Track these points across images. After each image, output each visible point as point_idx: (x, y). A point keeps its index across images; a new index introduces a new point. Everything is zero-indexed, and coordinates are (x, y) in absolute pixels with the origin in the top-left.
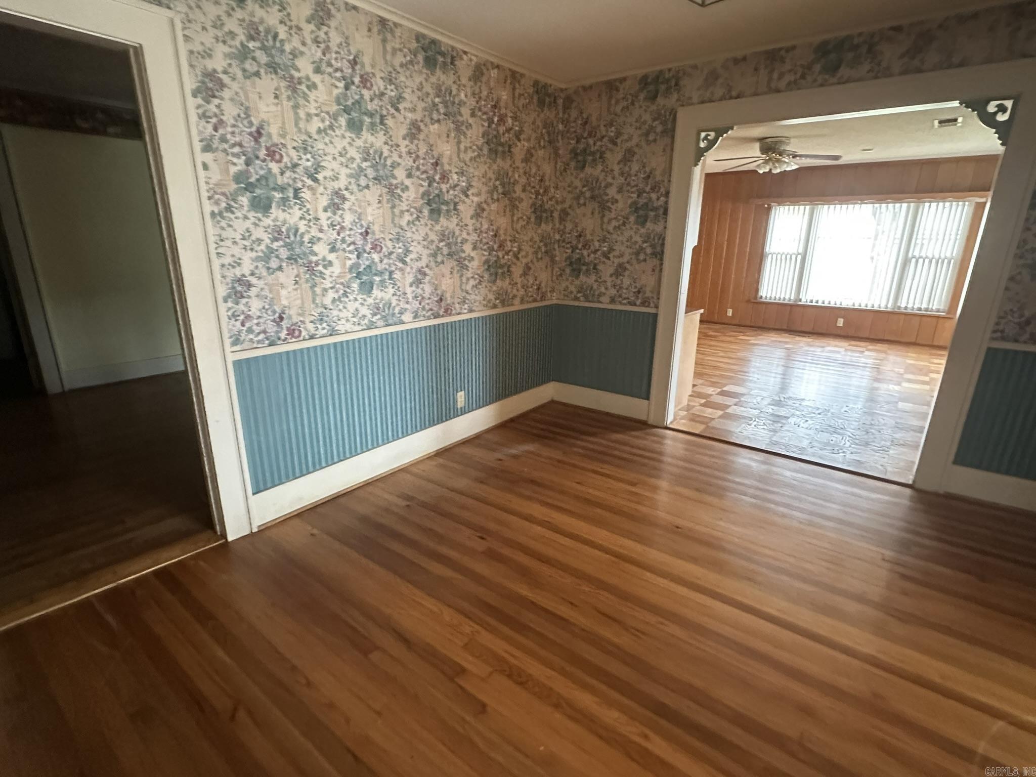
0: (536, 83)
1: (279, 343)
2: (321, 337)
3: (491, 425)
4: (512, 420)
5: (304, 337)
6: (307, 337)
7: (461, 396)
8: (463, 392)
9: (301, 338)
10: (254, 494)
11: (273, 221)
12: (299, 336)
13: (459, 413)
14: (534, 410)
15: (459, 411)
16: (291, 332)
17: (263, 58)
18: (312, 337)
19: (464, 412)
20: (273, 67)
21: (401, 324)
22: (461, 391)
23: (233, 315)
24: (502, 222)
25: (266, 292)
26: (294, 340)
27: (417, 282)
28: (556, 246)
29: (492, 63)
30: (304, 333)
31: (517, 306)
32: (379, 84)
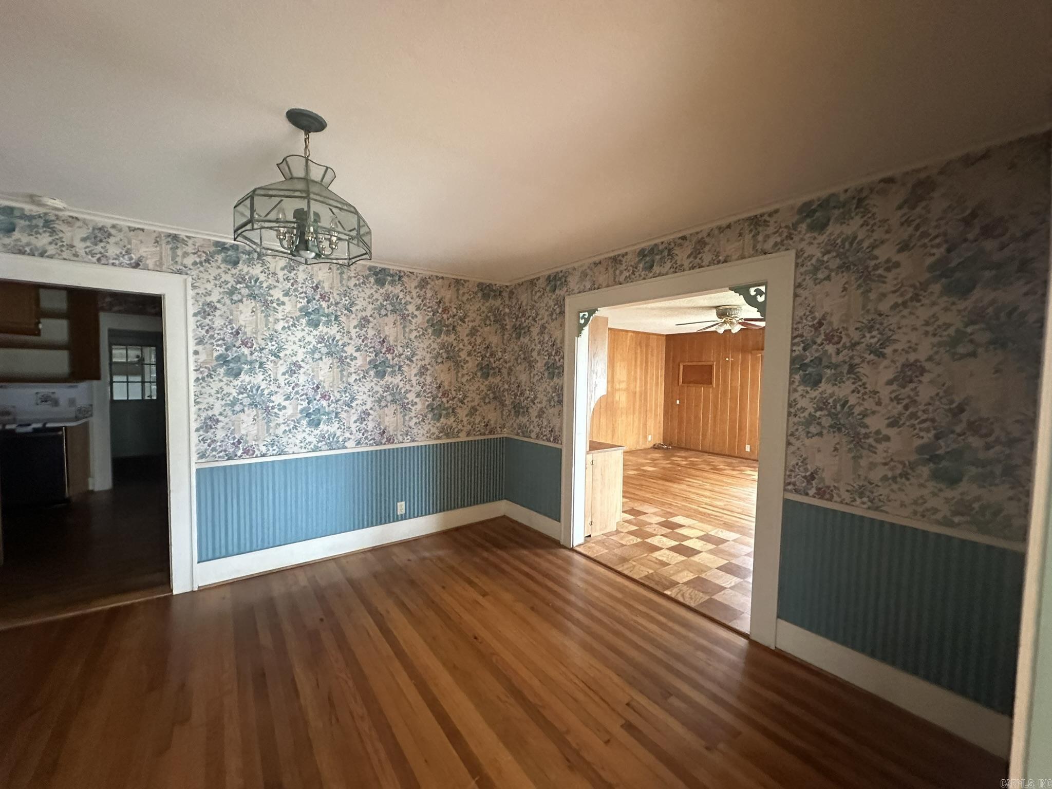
0: (480, 285)
1: (236, 458)
2: (270, 455)
3: (434, 531)
4: (457, 529)
5: (257, 455)
6: (259, 455)
7: (401, 506)
8: (403, 503)
9: (254, 456)
10: (198, 562)
11: (241, 382)
12: (253, 454)
13: (400, 519)
14: (482, 523)
15: (400, 516)
16: (246, 452)
17: (245, 292)
18: (263, 455)
19: (404, 518)
20: (252, 296)
21: (344, 448)
22: (402, 501)
23: (203, 439)
24: (446, 378)
25: (230, 425)
26: (248, 457)
27: (362, 420)
28: (506, 393)
29: (437, 277)
30: (257, 452)
31: (463, 438)
32: (334, 297)
